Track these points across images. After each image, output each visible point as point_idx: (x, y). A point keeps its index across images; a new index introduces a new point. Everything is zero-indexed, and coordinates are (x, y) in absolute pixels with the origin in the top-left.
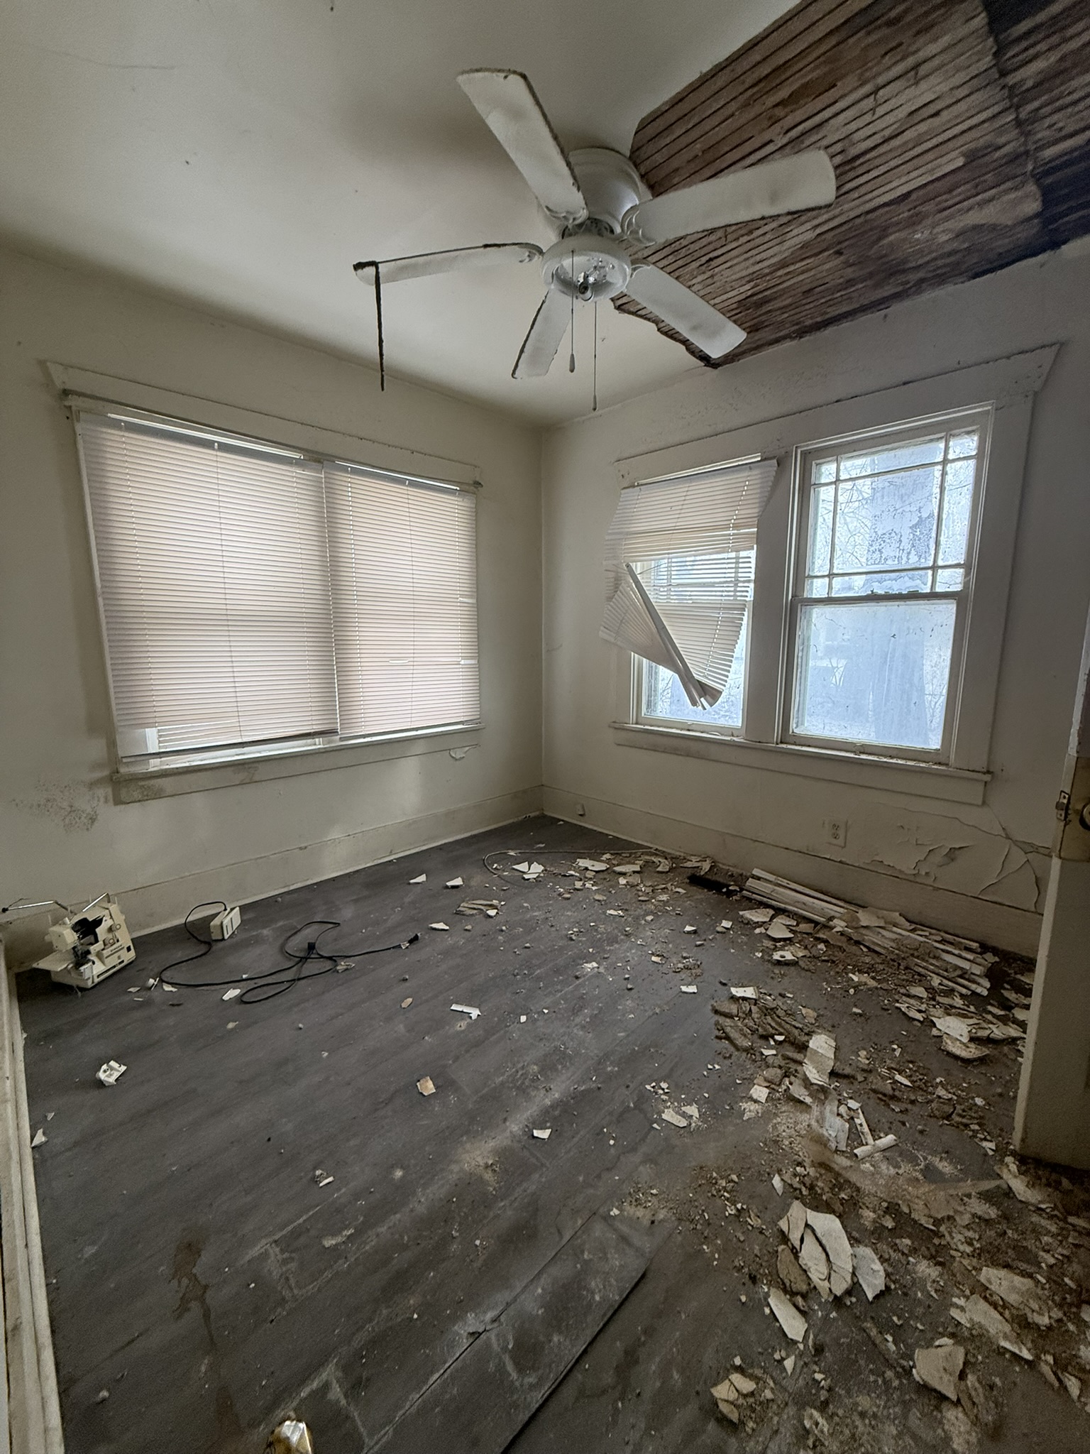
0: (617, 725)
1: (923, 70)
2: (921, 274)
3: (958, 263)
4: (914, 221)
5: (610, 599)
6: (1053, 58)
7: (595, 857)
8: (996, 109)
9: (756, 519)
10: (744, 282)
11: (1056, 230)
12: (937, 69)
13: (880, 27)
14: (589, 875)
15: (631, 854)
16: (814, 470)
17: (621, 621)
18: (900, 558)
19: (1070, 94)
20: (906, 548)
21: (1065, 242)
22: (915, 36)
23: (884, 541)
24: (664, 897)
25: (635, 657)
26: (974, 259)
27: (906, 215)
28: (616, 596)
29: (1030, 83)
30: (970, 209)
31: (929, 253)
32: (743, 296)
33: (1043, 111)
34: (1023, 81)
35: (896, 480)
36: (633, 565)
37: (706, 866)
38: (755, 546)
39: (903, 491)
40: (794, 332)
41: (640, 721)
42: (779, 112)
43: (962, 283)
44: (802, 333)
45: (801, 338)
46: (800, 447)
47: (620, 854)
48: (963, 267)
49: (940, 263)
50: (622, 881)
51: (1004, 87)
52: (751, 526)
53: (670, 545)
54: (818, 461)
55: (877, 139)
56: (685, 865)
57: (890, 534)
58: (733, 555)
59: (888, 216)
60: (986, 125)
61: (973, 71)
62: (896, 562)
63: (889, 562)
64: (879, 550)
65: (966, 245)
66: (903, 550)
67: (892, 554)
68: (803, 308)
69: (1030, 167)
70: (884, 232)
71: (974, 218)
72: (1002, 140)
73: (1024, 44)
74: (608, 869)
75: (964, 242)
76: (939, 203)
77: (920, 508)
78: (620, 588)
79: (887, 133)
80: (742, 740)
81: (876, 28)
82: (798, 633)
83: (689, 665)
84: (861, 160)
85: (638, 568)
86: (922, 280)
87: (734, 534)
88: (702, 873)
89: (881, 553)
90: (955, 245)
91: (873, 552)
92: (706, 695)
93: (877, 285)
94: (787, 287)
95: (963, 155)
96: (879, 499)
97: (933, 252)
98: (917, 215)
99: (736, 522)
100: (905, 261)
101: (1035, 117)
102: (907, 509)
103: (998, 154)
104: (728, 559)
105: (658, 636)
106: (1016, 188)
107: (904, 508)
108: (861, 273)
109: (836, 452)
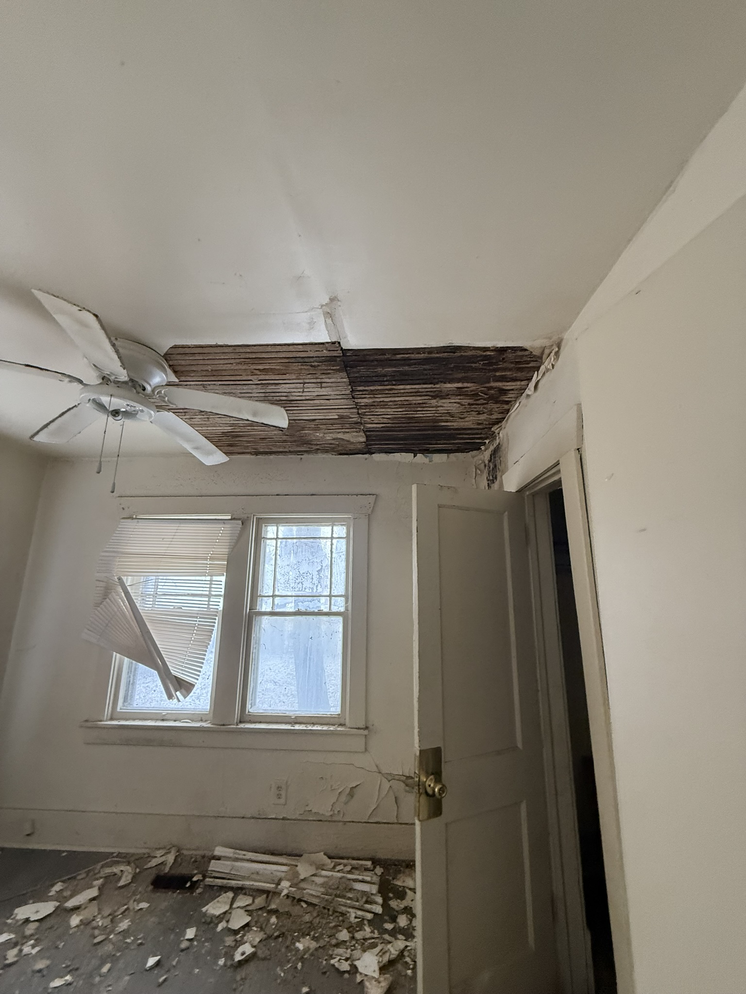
0: (89, 724)
1: (324, 385)
2: (318, 447)
3: (334, 448)
4: (317, 429)
5: (98, 605)
6: (371, 400)
7: (40, 897)
8: (352, 406)
9: (227, 556)
10: (227, 425)
11: (370, 448)
12: (330, 387)
13: (308, 365)
14: (30, 929)
15: (88, 873)
16: (263, 529)
17: (107, 625)
18: (312, 589)
19: (376, 412)
20: (315, 583)
21: (374, 453)
22: (321, 374)
23: (304, 578)
24: (124, 925)
25: (117, 656)
26: (340, 448)
27: (313, 426)
28: (104, 603)
29: (363, 404)
30: (340, 432)
31: (322, 441)
32: (226, 431)
33: (367, 413)
34: (360, 403)
35: (309, 543)
36: (124, 579)
37: (171, 858)
38: (225, 574)
39: (313, 550)
40: (253, 452)
41: (114, 717)
42: (257, 372)
43: (335, 455)
44: (257, 453)
45: (257, 455)
46: (256, 515)
47: (74, 878)
48: (335, 450)
49: (326, 446)
50: (75, 920)
51: (354, 401)
52: (223, 560)
53: (159, 566)
54: (266, 524)
55: (303, 398)
56: (150, 865)
57: (307, 573)
58: (208, 578)
59: (305, 424)
60: (347, 410)
61: (343, 393)
62: (311, 591)
63: (307, 590)
64: (301, 583)
65: (337, 443)
66: (314, 584)
67: (308, 586)
68: (259, 444)
69: (362, 428)
70: (303, 429)
71: (340, 436)
72: (353, 416)
73: (361, 393)
74: (57, 908)
75: (337, 442)
76: (327, 427)
77: (322, 561)
78: (110, 596)
79: (308, 398)
80: (209, 725)
81: (306, 365)
82: (253, 635)
83: (168, 663)
84: (295, 402)
85: (128, 581)
86: (318, 449)
87: (210, 564)
88: (167, 870)
89: (303, 584)
90: (333, 442)
91: (298, 584)
92: (181, 689)
93: (297, 446)
94: (252, 434)
95: (338, 415)
96: (301, 552)
97: (323, 441)
98: (318, 427)
99: (213, 556)
100: (311, 441)
101: (364, 414)
102: (315, 560)
103: (351, 420)
104: (205, 581)
105: (142, 639)
106: (357, 432)
107: (313, 560)
108: (291, 439)
109: (277, 522)
